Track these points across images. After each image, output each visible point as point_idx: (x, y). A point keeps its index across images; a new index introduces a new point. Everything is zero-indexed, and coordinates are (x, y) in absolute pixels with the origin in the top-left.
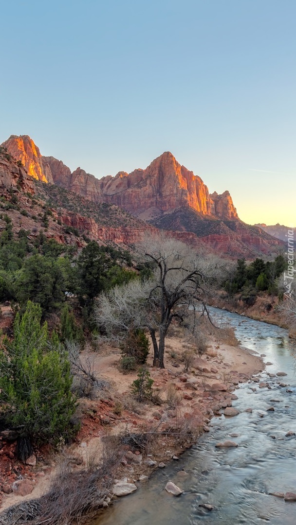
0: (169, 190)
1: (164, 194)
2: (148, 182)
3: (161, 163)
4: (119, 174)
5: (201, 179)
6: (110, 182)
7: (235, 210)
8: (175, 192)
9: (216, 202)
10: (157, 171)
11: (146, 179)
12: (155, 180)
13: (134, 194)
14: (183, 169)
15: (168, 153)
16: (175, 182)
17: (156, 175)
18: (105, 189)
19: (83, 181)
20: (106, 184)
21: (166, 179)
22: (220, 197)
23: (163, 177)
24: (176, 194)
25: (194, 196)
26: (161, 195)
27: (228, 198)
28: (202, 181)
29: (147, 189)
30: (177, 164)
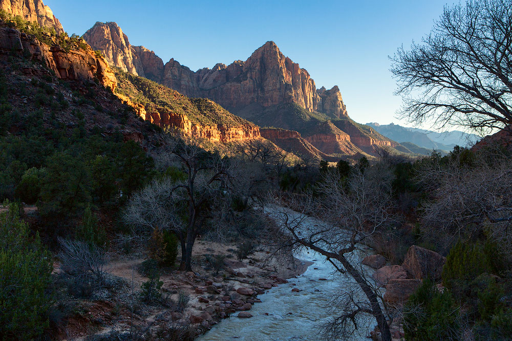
0: (271, 85)
1: (266, 89)
2: (249, 75)
3: (263, 54)
4: (217, 66)
5: (307, 73)
6: (207, 75)
7: (344, 107)
8: (278, 86)
9: (323, 99)
10: (258, 64)
11: (247, 72)
12: (256, 73)
13: (233, 89)
14: (288, 61)
15: (271, 43)
16: (278, 76)
17: (257, 68)
18: (201, 83)
19: (177, 73)
20: (203, 77)
21: (268, 72)
22: (328, 92)
23: (266, 70)
24: (280, 89)
25: (300, 91)
26: (263, 90)
27: (338, 94)
28: (308, 75)
29: (247, 83)
30: (281, 55)
